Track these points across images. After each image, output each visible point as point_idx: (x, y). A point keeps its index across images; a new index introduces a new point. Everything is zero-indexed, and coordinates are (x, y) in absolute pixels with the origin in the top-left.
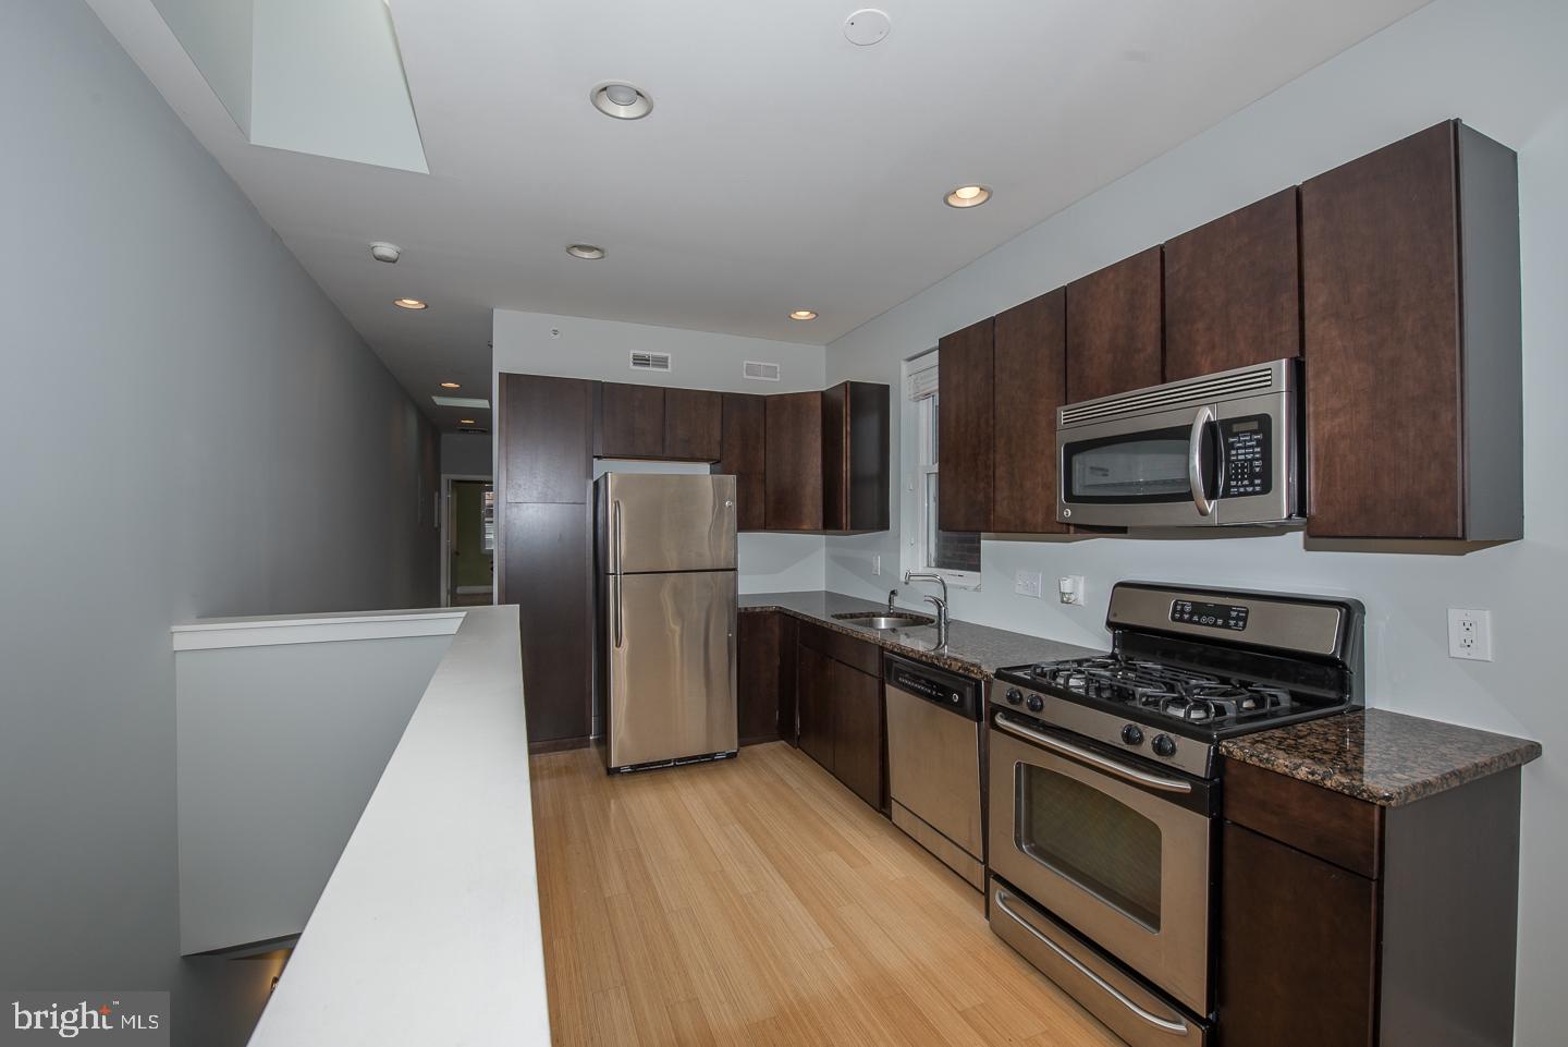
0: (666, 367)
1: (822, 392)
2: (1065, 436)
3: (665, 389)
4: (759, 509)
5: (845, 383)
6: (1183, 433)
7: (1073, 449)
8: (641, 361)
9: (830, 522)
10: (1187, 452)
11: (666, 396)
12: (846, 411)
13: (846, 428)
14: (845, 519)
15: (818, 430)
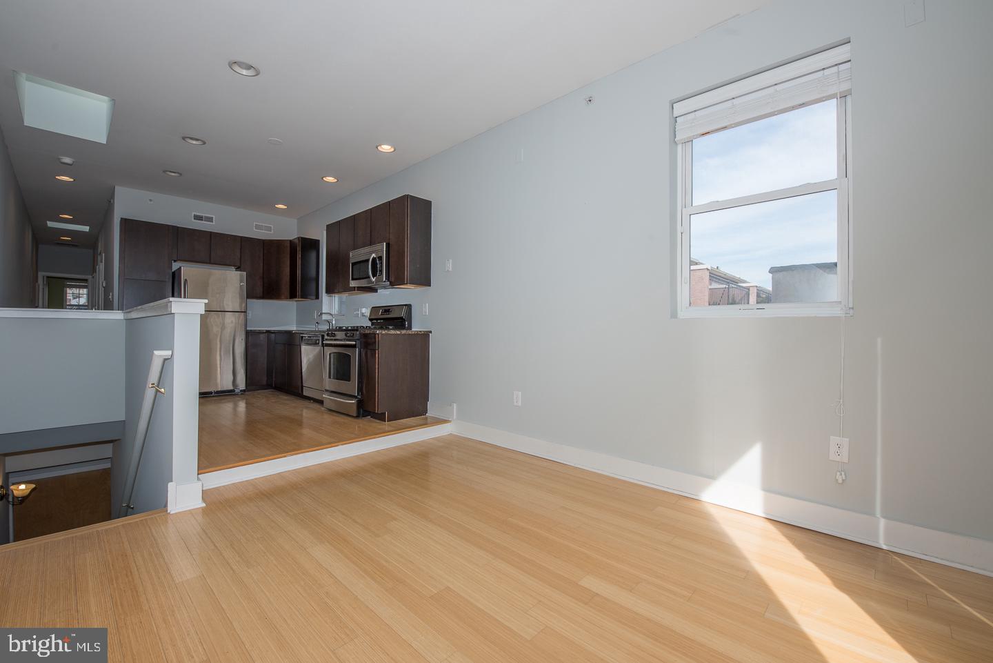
0: (212, 222)
1: (290, 241)
2: (352, 261)
3: (211, 232)
4: (259, 290)
5: (299, 238)
6: (368, 260)
7: (354, 264)
8: (198, 218)
9: (293, 295)
10: (368, 265)
11: (211, 235)
12: (299, 249)
13: (299, 256)
14: (299, 292)
15: (288, 256)
